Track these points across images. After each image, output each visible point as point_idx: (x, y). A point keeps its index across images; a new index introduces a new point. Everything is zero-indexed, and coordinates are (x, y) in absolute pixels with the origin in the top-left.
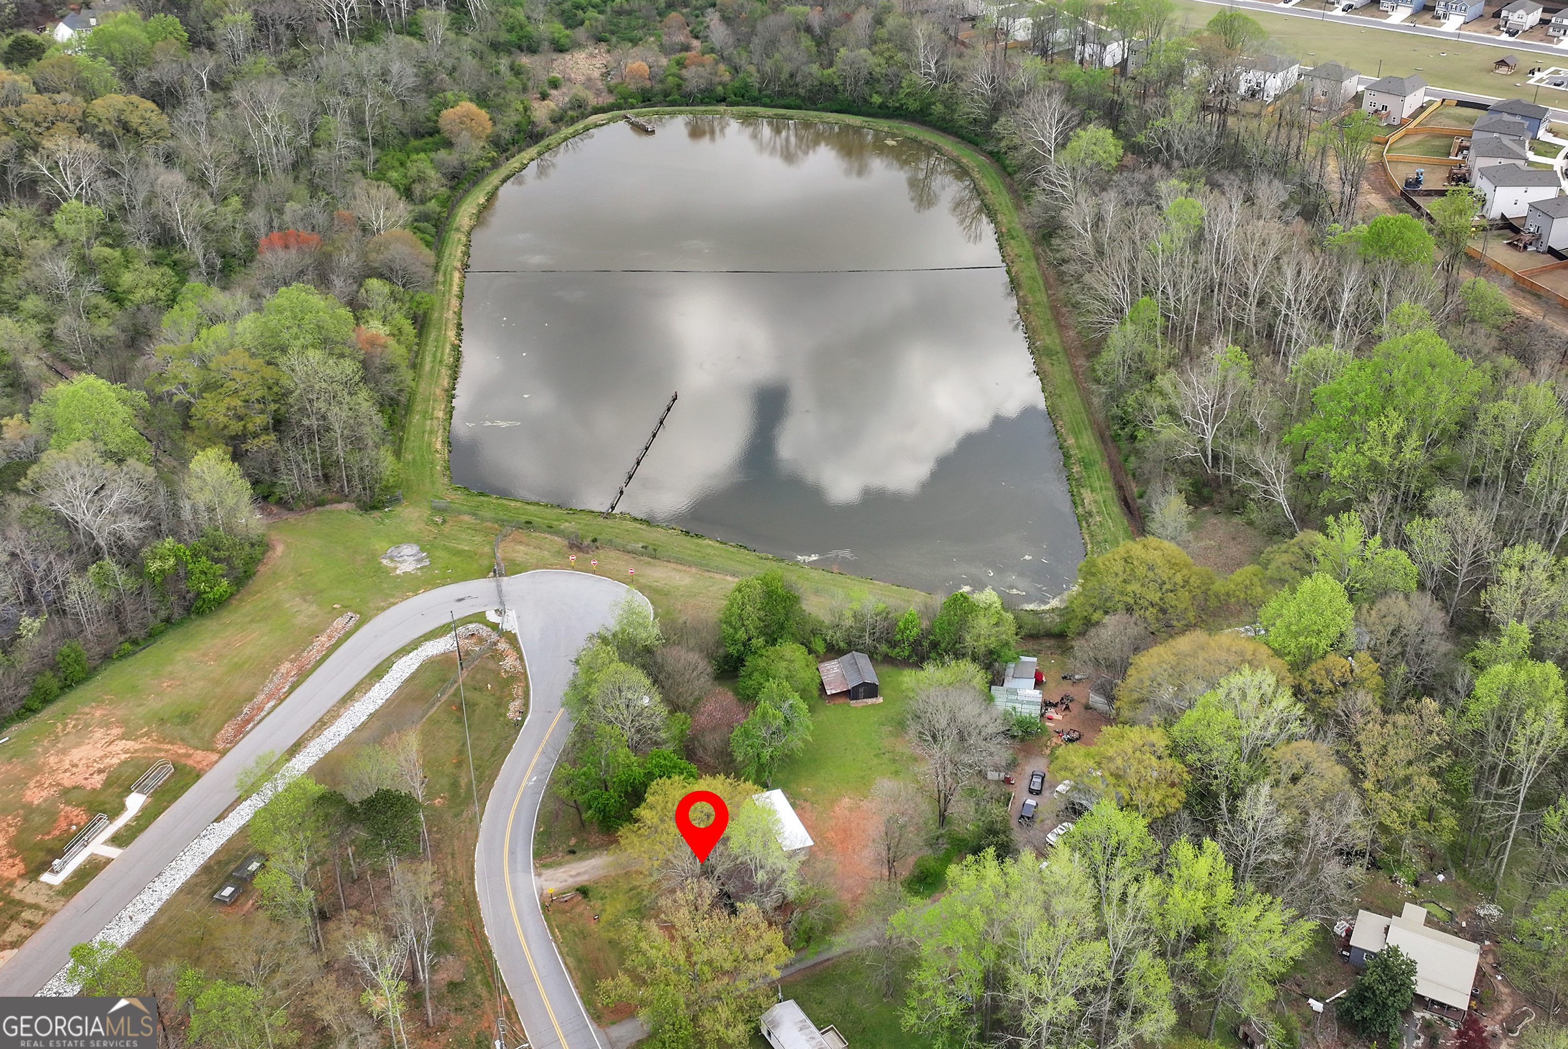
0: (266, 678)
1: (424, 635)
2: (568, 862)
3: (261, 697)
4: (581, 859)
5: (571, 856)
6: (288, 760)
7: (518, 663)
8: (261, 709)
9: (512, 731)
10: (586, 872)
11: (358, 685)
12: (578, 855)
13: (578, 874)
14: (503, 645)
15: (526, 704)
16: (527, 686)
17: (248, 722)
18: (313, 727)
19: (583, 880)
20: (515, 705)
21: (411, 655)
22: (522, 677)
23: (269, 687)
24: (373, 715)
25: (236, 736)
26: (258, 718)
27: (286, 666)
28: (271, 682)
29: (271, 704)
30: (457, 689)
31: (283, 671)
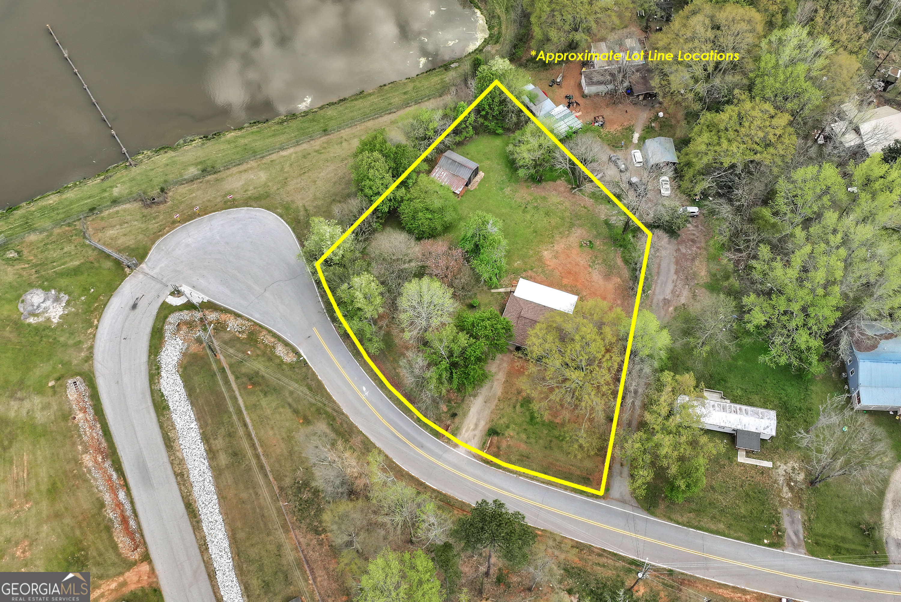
0: (86, 481)
1: (150, 353)
2: (461, 423)
3: (107, 498)
4: (465, 415)
5: (457, 420)
6: (199, 521)
7: (240, 321)
8: (119, 504)
9: (304, 370)
10: (478, 420)
11: (161, 427)
12: (460, 412)
13: (476, 425)
14: (212, 316)
15: (286, 344)
16: (270, 331)
17: (124, 521)
18: (179, 484)
19: (483, 426)
20: (280, 350)
21: (163, 374)
22: (258, 328)
23: (101, 484)
24: (205, 438)
25: (133, 539)
26: (129, 513)
27: (87, 460)
28: (96, 480)
29: (122, 495)
30: (233, 373)
31: (90, 464)
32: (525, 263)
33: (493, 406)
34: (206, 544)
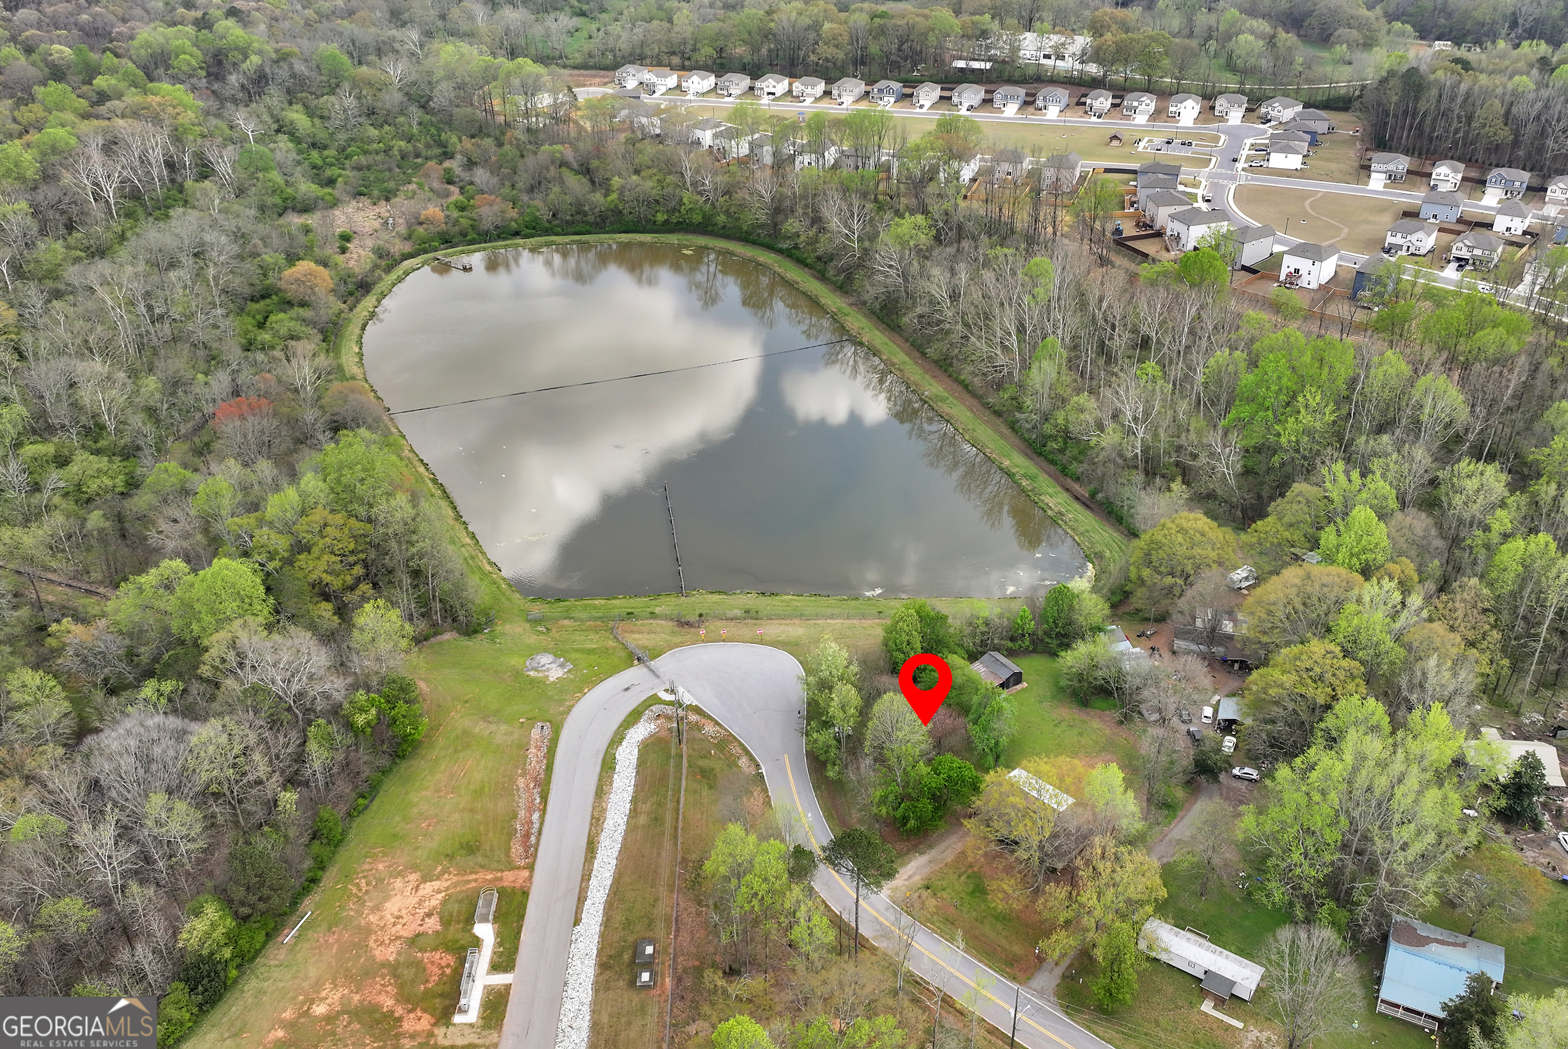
0: (511, 795)
1: (621, 726)
3: (522, 813)
6: (594, 858)
7: (717, 728)
8: (529, 822)
10: (915, 874)
11: (600, 779)
13: (910, 877)
14: (693, 717)
15: (752, 758)
16: (741, 744)
17: (527, 835)
18: (591, 824)
19: (920, 878)
20: (743, 762)
21: (623, 744)
22: (732, 740)
23: (522, 802)
24: (634, 801)
25: (526, 851)
26: (534, 830)
27: (521, 782)
28: (520, 797)
29: (536, 816)
30: (689, 762)
31: (522, 785)
33: (936, 868)
34: (590, 875)
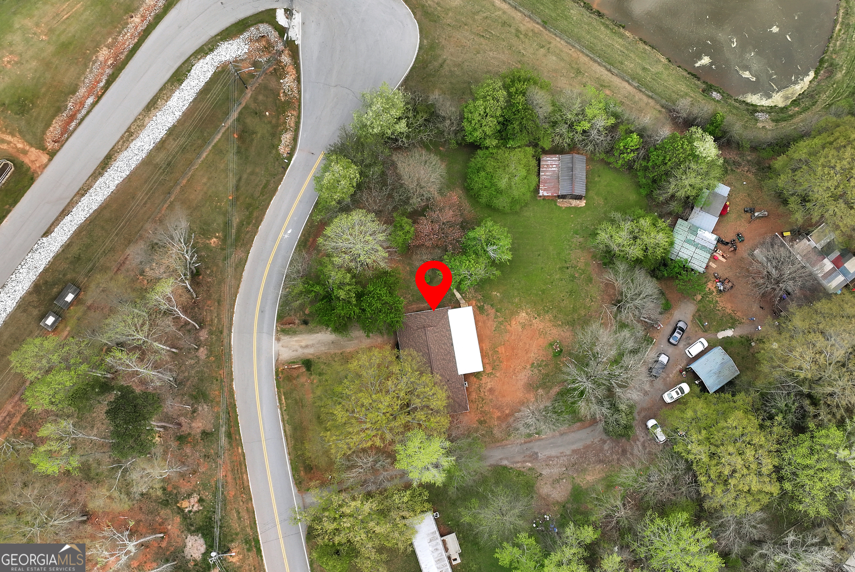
0: (86, 66)
1: (221, 33)
2: (301, 333)
3: (82, 91)
4: (311, 331)
5: (303, 327)
6: (101, 174)
7: (294, 85)
8: (82, 104)
9: (281, 170)
10: (312, 346)
11: (161, 90)
12: (311, 325)
13: (307, 346)
14: (285, 59)
15: (295, 139)
16: (299, 117)
17: (72, 118)
18: (122, 138)
19: (309, 353)
20: (286, 137)
21: (208, 57)
22: (297, 104)
23: (90, 77)
24: (172, 132)
25: (62, 135)
26: (79, 116)
27: (104, 53)
28: (91, 72)
29: (90, 101)
30: (240, 113)
31: (101, 58)
32: (501, 301)
33: (332, 351)
34: (86, 192)
